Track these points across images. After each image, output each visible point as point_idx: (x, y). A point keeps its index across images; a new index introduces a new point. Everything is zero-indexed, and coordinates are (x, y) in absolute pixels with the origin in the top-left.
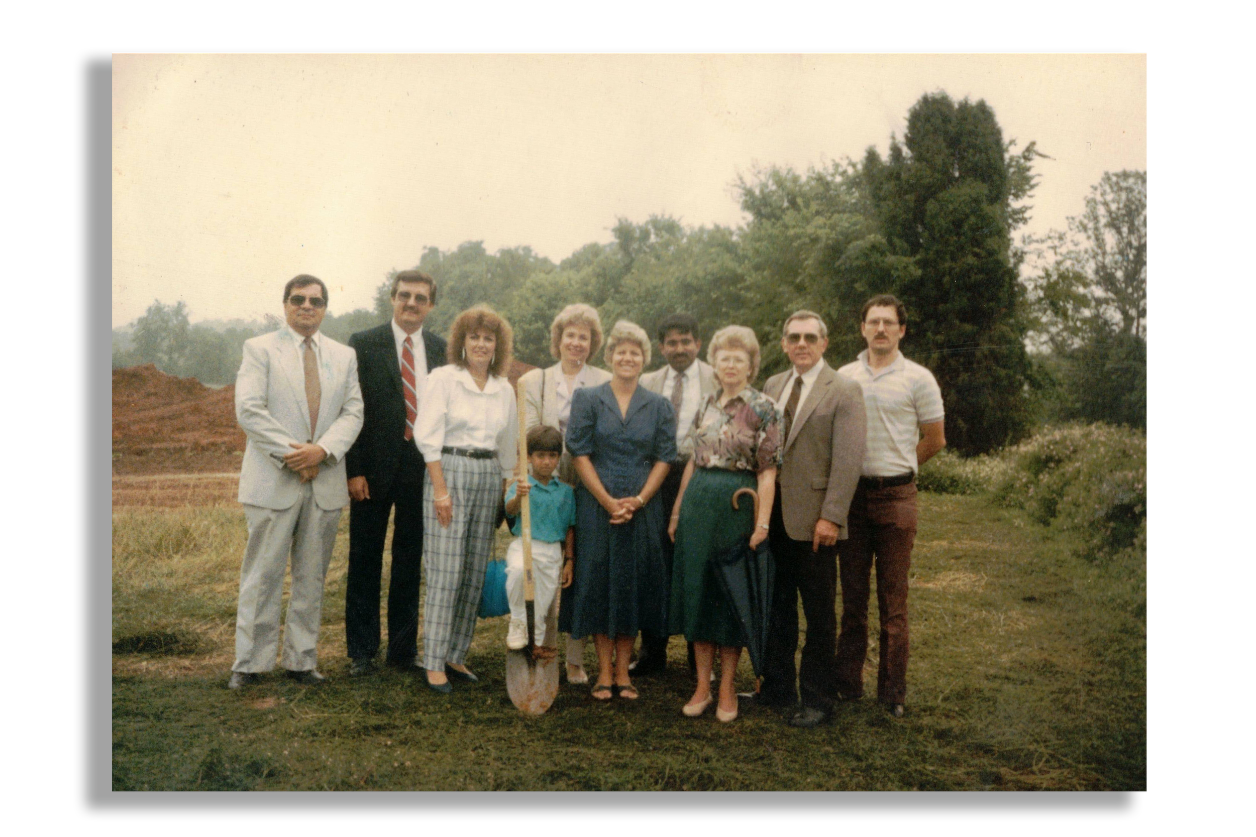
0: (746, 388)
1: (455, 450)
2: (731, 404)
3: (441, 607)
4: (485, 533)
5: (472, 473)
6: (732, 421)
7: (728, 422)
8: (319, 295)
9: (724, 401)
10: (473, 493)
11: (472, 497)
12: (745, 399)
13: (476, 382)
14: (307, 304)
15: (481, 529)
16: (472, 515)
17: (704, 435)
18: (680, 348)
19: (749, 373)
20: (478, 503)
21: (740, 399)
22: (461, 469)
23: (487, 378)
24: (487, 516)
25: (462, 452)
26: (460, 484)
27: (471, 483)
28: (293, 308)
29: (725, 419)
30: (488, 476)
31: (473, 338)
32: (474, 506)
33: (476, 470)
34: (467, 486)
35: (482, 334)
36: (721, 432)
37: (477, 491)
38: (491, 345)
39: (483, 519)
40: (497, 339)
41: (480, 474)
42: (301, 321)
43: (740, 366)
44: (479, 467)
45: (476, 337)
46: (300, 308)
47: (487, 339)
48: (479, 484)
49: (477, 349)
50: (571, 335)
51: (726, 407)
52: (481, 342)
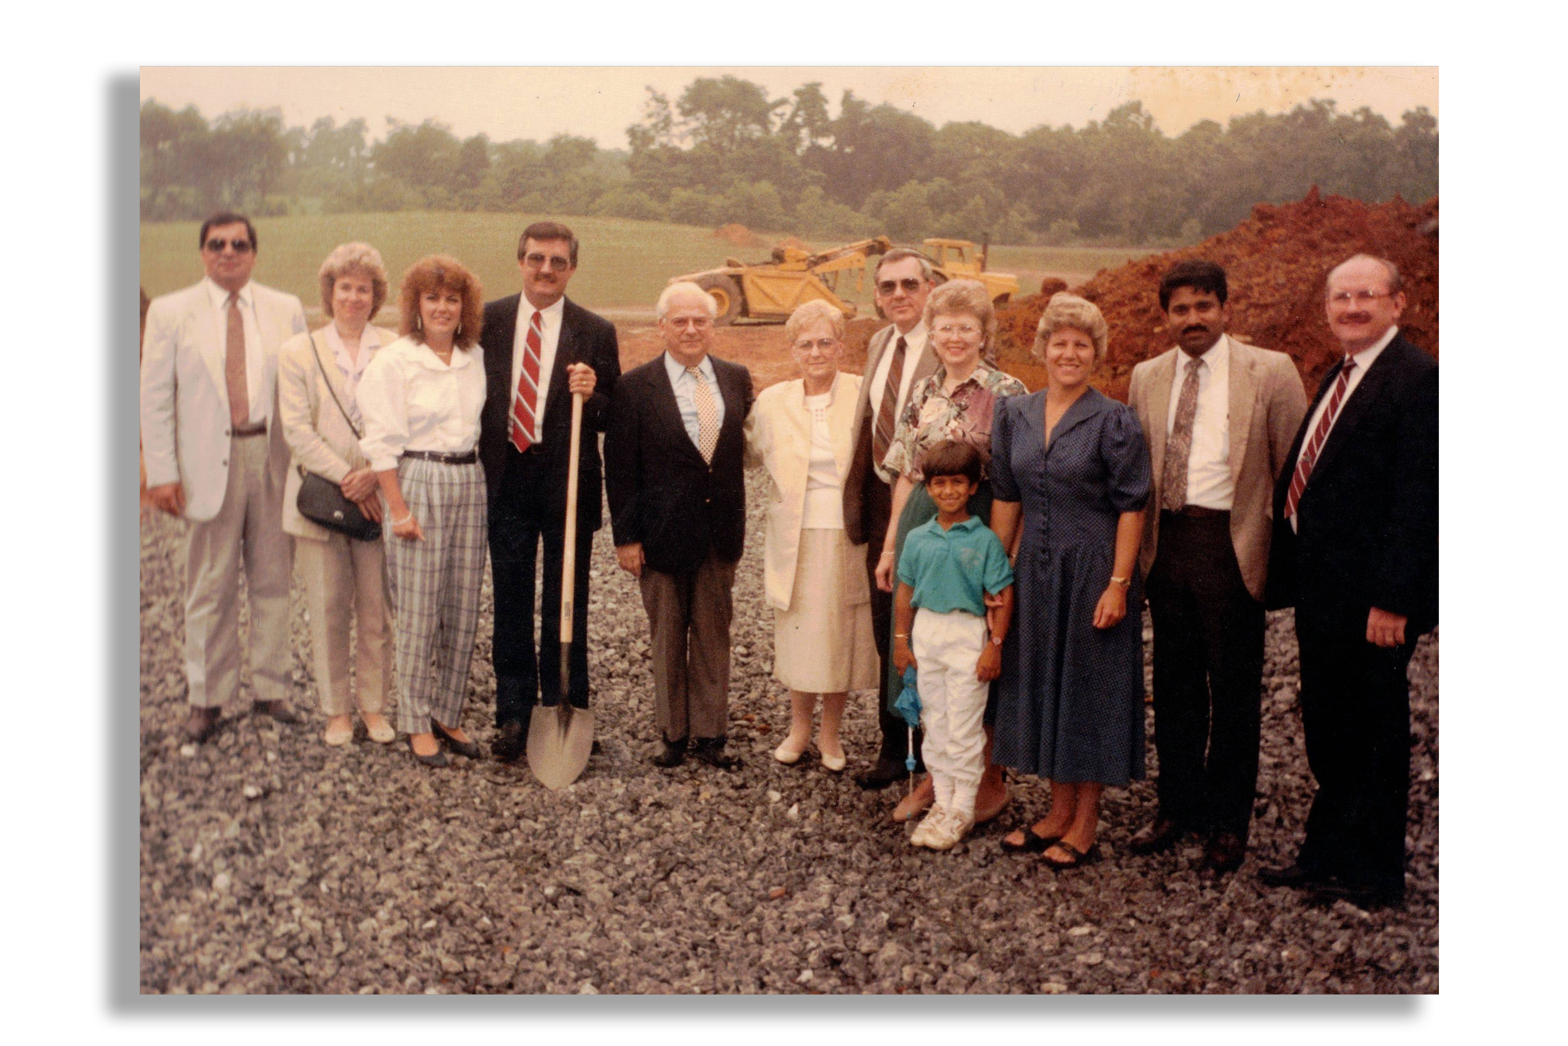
0: (979, 367)
1: (427, 455)
2: (961, 390)
3: (417, 656)
4: (473, 562)
5: (451, 485)
6: (964, 413)
7: (959, 415)
8: (245, 237)
9: (951, 385)
10: (454, 510)
11: (453, 516)
12: (981, 382)
13: (441, 357)
14: (229, 249)
15: (468, 555)
16: (453, 538)
17: (924, 438)
18: (1193, 318)
19: (982, 344)
20: (460, 522)
21: (973, 382)
22: (436, 480)
23: (451, 350)
24: (475, 540)
25: (434, 457)
26: (437, 501)
27: (451, 498)
28: (212, 256)
29: (954, 411)
30: (473, 486)
31: (430, 298)
32: (456, 526)
33: (457, 479)
34: (445, 502)
35: (445, 293)
36: (948, 430)
37: (459, 506)
38: (455, 308)
39: (469, 542)
40: (463, 299)
41: (462, 484)
42: (225, 274)
43: (969, 337)
44: (461, 475)
45: (435, 298)
46: (219, 256)
47: (449, 299)
48: (461, 497)
49: (437, 315)
50: (346, 287)
51: (954, 395)
52: (442, 305)
